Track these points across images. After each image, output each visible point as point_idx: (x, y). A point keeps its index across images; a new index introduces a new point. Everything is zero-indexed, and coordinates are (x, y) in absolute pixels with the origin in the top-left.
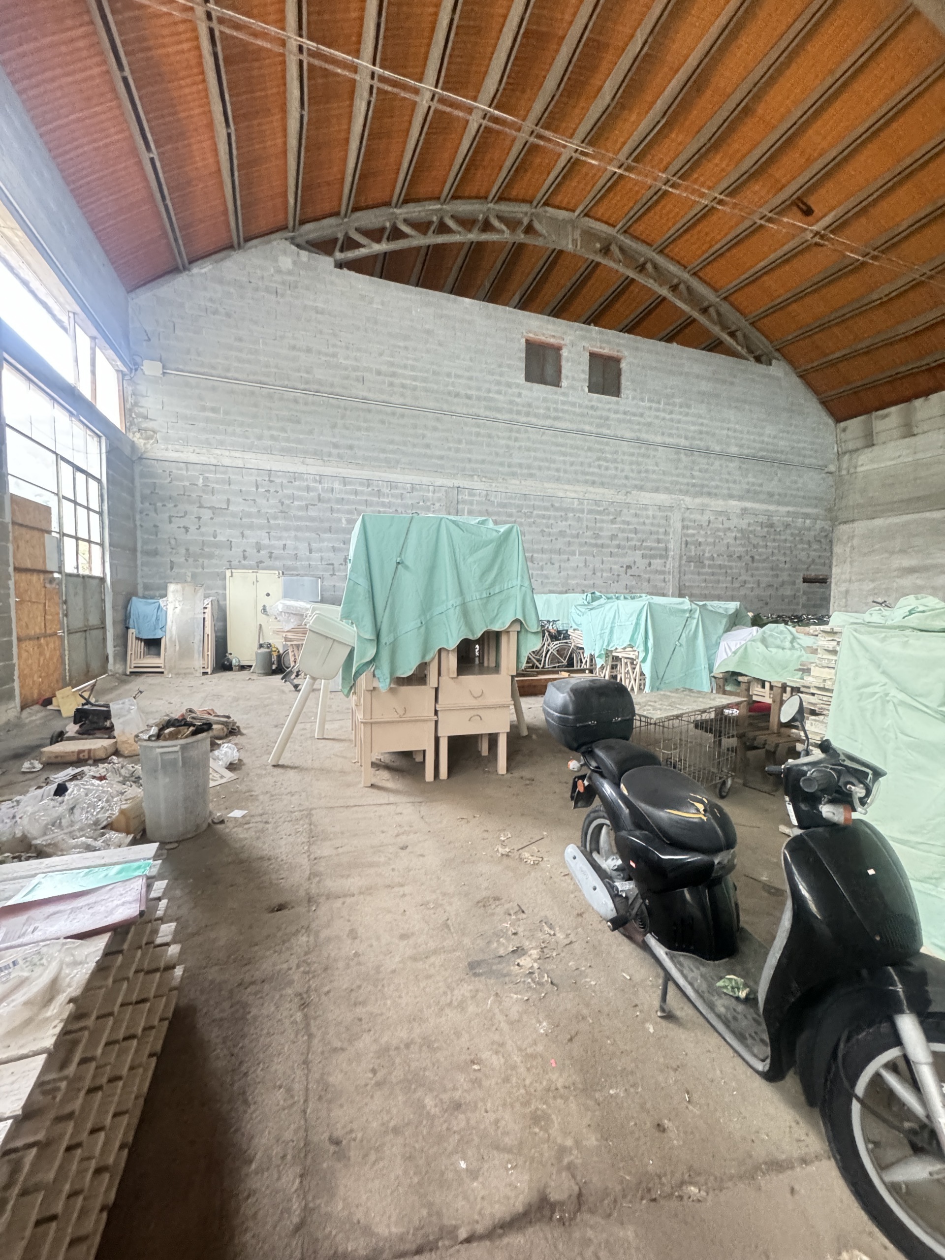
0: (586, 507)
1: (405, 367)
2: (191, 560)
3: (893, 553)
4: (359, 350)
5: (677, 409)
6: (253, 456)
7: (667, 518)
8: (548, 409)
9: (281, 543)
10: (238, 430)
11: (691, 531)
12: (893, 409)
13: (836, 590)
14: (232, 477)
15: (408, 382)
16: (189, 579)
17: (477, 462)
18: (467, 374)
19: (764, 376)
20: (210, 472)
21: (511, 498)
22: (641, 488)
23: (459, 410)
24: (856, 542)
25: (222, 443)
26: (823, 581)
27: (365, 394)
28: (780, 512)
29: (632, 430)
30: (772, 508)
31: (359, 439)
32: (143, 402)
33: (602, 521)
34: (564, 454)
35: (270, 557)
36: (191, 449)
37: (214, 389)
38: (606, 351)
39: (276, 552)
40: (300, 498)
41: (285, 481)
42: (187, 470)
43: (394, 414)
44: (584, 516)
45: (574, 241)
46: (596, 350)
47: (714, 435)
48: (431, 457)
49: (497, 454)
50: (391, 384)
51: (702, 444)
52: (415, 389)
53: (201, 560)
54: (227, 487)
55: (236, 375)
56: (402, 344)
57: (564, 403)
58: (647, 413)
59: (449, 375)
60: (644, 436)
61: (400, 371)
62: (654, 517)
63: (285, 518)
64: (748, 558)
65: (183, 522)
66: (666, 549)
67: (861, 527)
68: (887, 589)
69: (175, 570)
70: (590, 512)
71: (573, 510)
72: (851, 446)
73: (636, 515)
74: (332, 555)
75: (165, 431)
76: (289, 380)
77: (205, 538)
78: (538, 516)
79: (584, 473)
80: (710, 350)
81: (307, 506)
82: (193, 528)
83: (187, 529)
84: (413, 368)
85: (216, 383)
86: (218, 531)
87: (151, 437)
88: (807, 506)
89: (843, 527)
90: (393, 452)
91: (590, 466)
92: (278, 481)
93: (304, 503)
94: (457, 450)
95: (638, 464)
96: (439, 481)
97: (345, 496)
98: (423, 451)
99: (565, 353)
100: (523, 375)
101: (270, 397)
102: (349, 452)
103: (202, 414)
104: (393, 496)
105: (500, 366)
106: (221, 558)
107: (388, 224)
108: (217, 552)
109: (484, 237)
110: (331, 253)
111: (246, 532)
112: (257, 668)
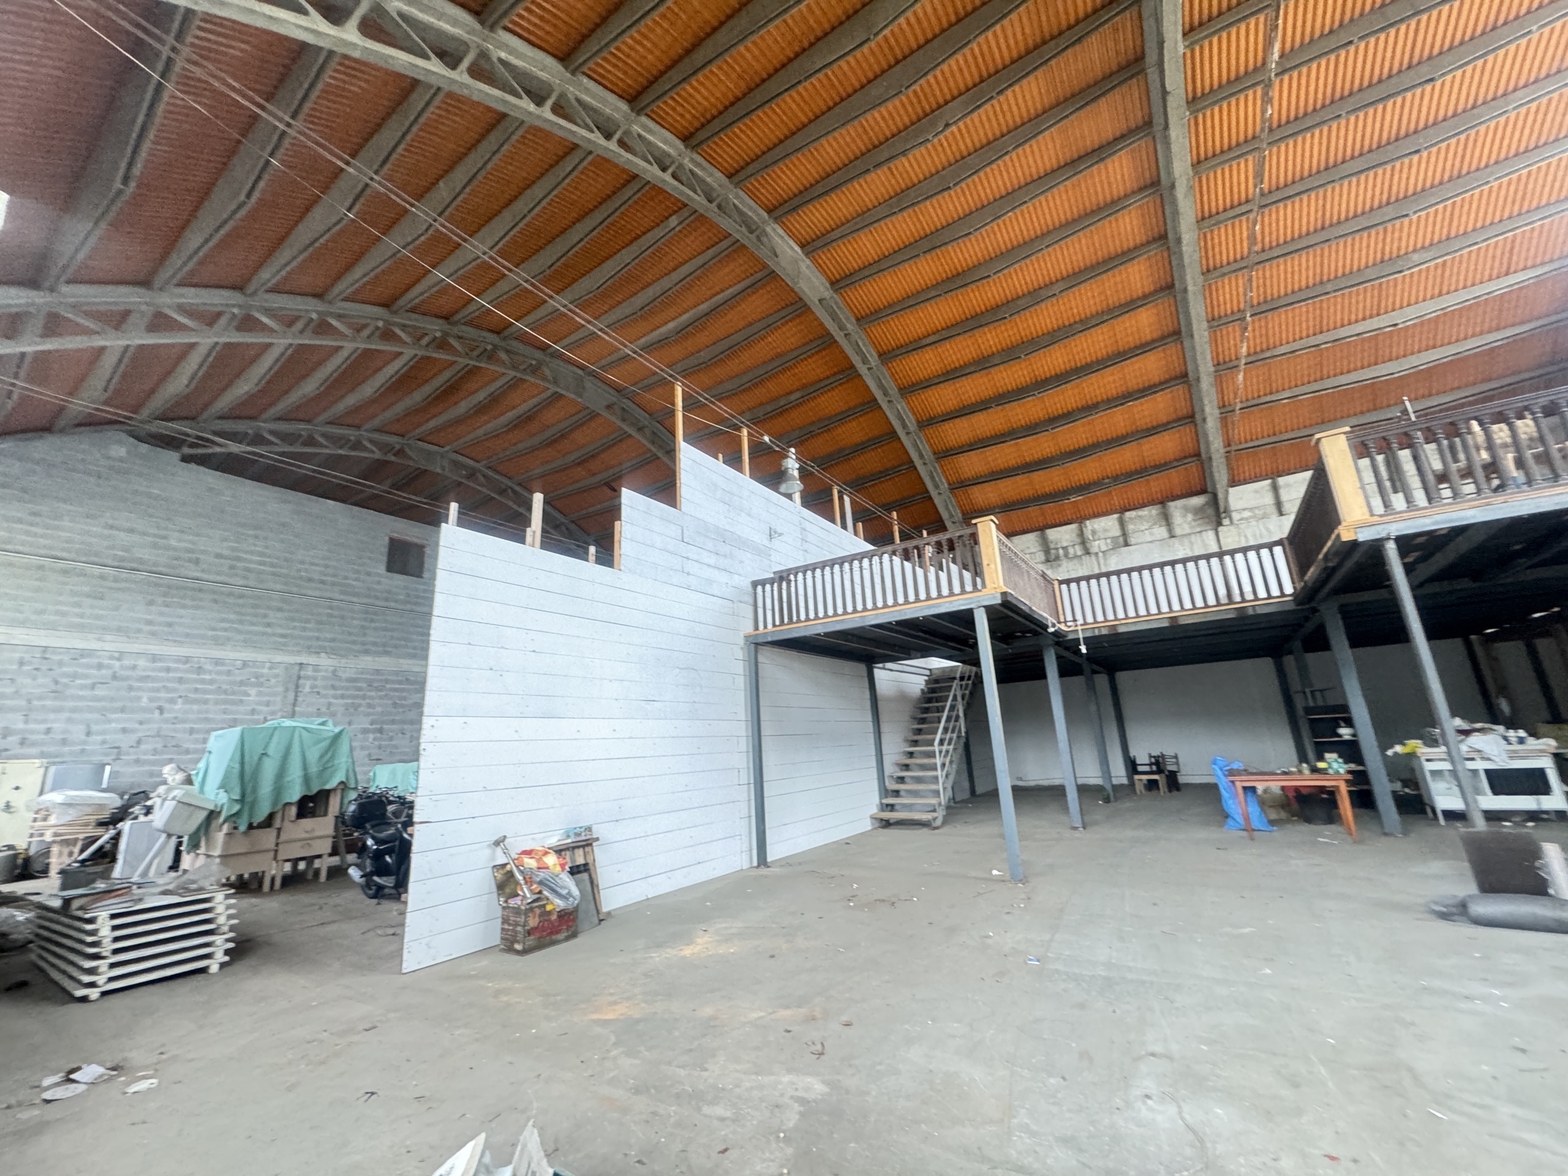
1: (252, 553)
4: (196, 534)
6: (25, 631)
10: (8, 604)
15: (254, 566)
17: (326, 640)
18: (323, 563)
21: (362, 673)
31: (182, 617)
35: (22, 744)
39: (32, 737)
40: (84, 676)
43: (231, 594)
48: (272, 635)
49: (350, 634)
50: (232, 567)
52: (261, 572)
57: (424, 591)
61: (245, 556)
63: (56, 698)
74: (120, 737)
76: (96, 556)
81: (94, 685)
84: (261, 554)
90: (223, 630)
94: (304, 629)
96: (279, 658)
97: (152, 674)
98: (263, 629)
99: (428, 551)
100: (384, 567)
105: (361, 557)
107: (250, 431)
109: (354, 453)
110: (177, 447)
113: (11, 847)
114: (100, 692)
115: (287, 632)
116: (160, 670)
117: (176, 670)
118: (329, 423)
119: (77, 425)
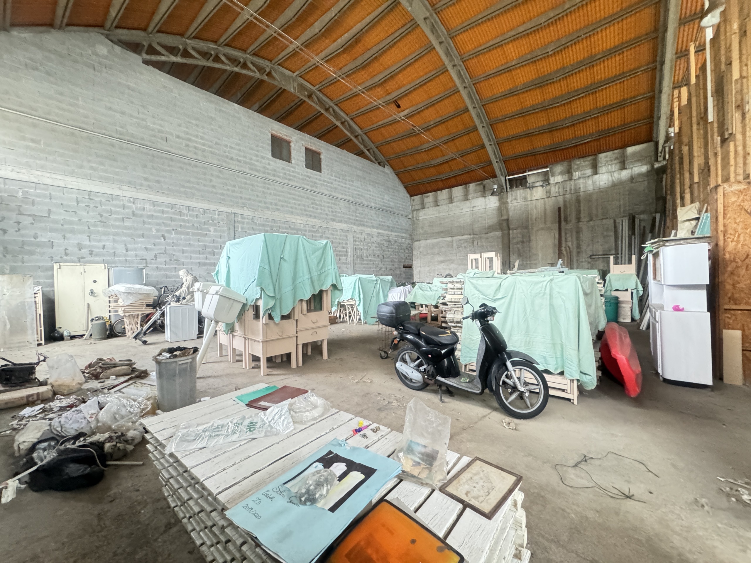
0: (307, 229)
1: (197, 136)
2: (9, 257)
3: (435, 255)
4: (162, 120)
5: (347, 182)
6: (74, 179)
7: (346, 236)
8: (285, 174)
9: (101, 244)
10: (59, 159)
11: (357, 243)
12: (430, 194)
13: (416, 270)
14: (52, 193)
15: (199, 146)
17: (246, 199)
18: (237, 147)
19: (383, 172)
20: (31, 188)
21: (266, 221)
22: (333, 220)
23: (233, 167)
24: (421, 249)
25: (42, 167)
26: (410, 267)
27: (168, 149)
28: (393, 235)
29: (328, 190)
30: (390, 233)
31: (164, 177)
34: (294, 199)
35: (91, 254)
36: (10, 168)
37: (34, 126)
38: (313, 148)
39: (96, 250)
40: (117, 213)
41: (103, 200)
42: (5, 184)
43: (190, 164)
44: (307, 233)
45: (295, 88)
46: (309, 147)
47: (364, 197)
48: (216, 193)
49: (258, 196)
50: (187, 146)
51: (359, 201)
52: (204, 151)
53: (20, 256)
54: (48, 200)
55: (57, 119)
56: (194, 122)
57: (293, 172)
58: (334, 182)
59: (226, 146)
60: (334, 194)
62: (340, 235)
63: (104, 226)
64: (381, 256)
66: (347, 252)
67: (423, 243)
68: (434, 270)
70: (310, 231)
71: (300, 230)
72: (416, 207)
73: (332, 234)
74: (145, 253)
76: (106, 130)
77: (25, 239)
79: (305, 210)
80: (358, 155)
81: (123, 219)
82: (11, 231)
83: (5, 231)
85: (35, 121)
86: (39, 233)
88: (403, 233)
89: (416, 243)
90: (189, 188)
91: (308, 207)
92: (98, 199)
93: (120, 217)
95: (331, 208)
96: (222, 209)
97: (154, 214)
98: (211, 189)
99: (292, 145)
100: (270, 154)
101: (89, 139)
102: (157, 184)
103: (22, 142)
104: (190, 215)
105: (257, 146)
106: (42, 254)
107: (181, 47)
108: (38, 250)
109: (244, 72)
110: (139, 53)
111: (68, 235)
112: (91, 335)
113: (99, 318)
114: (128, 223)
115: (224, 192)
116: (159, 211)
118: (226, 45)
119: (68, 25)
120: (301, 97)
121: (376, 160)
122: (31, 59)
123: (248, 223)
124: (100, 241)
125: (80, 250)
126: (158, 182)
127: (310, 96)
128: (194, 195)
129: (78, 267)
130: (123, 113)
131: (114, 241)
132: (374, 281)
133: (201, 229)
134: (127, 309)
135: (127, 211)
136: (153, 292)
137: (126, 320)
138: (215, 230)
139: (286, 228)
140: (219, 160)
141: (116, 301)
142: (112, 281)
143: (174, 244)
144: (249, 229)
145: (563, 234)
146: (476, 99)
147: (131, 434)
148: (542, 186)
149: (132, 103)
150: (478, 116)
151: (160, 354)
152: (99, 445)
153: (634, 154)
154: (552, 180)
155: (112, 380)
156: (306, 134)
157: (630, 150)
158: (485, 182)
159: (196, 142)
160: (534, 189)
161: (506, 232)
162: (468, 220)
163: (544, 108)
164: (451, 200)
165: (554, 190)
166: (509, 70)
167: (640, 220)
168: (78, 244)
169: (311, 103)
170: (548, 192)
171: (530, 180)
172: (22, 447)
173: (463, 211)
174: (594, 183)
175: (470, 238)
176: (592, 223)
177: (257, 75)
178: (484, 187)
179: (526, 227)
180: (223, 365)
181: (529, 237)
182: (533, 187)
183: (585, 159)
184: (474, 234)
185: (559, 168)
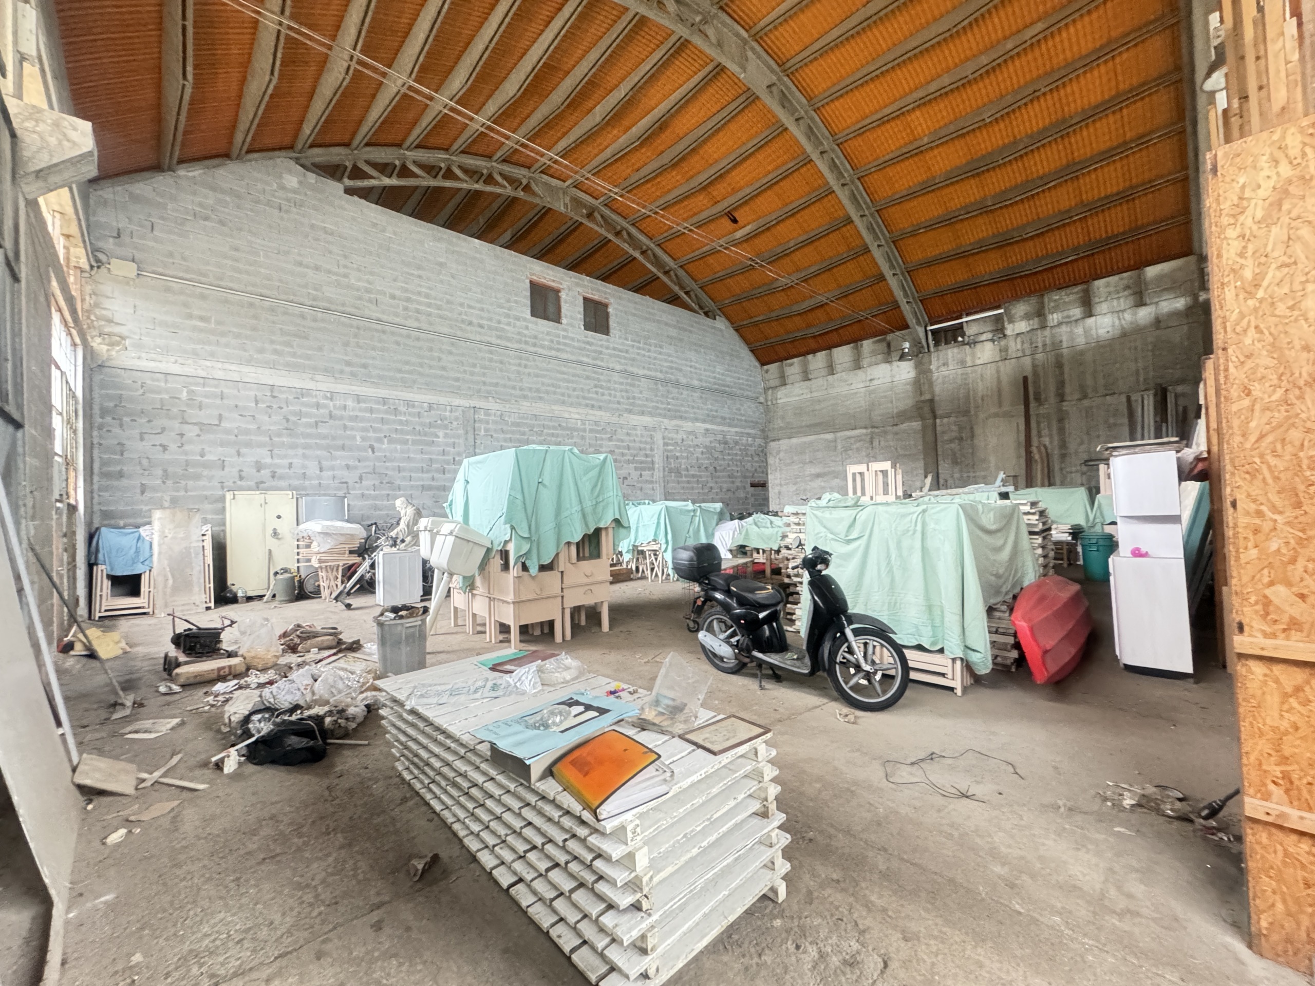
0: (588, 427)
1: (419, 293)
2: (169, 483)
3: (805, 463)
4: (372, 274)
5: (653, 348)
6: (252, 369)
7: (652, 437)
8: (552, 341)
9: (285, 462)
10: (233, 341)
11: (670, 448)
12: (795, 360)
13: (773, 491)
14: (226, 391)
15: (423, 308)
16: (166, 504)
17: (491, 384)
18: (478, 305)
19: (714, 328)
20: (197, 384)
21: (523, 418)
22: (630, 412)
23: (472, 336)
24: (782, 455)
25: (212, 354)
26: (763, 485)
27: (379, 316)
28: (732, 432)
29: (621, 364)
30: (725, 429)
31: (374, 358)
32: (107, 304)
33: (602, 439)
34: (566, 381)
35: (273, 477)
36: (173, 359)
37: (203, 297)
38: (596, 297)
39: (279, 471)
40: (307, 415)
41: (291, 398)
42: (166, 381)
43: (408, 336)
44: (587, 434)
45: (566, 206)
46: (590, 296)
47: (681, 370)
48: (447, 378)
49: (509, 379)
50: (406, 309)
51: (673, 377)
52: (430, 315)
53: (183, 482)
54: (218, 401)
55: (231, 285)
56: (416, 272)
57: (565, 337)
58: (631, 350)
59: (462, 305)
60: (630, 369)
61: (414, 297)
62: (642, 436)
63: (290, 435)
64: (712, 468)
65: (159, 440)
66: (653, 463)
67: (784, 444)
68: (805, 490)
69: (148, 494)
70: (591, 431)
71: (577, 430)
72: (773, 383)
73: (628, 434)
74: (345, 473)
75: (137, 337)
76: (294, 295)
77: (190, 458)
78: (548, 435)
79: (584, 398)
80: (670, 303)
81: (316, 423)
82: (173, 447)
83: (165, 448)
84: (427, 296)
85: (202, 291)
86: (207, 449)
87: (118, 344)
88: (749, 427)
89: (772, 444)
90: (410, 372)
91: (589, 391)
92: (283, 396)
93: (313, 420)
94: (472, 374)
95: (627, 391)
96: (457, 402)
97: (359, 414)
98: (440, 372)
99: (563, 295)
100: (529, 312)
101: (272, 310)
102: (362, 370)
103: (188, 322)
104: (410, 414)
105: (508, 301)
106: (210, 479)
107: (397, 163)
108: (205, 473)
109: (489, 189)
110: (340, 180)
111: (243, 450)
112: (274, 596)
113: (286, 571)
114: (323, 430)
115: (459, 375)
116: (366, 410)
117: (378, 411)
118: (463, 152)
119: (249, 151)
120: (576, 218)
121: (701, 308)
122: (201, 205)
123: (495, 422)
124: (285, 457)
125: (259, 471)
126: (365, 366)
127: (590, 216)
128: (414, 382)
129: (257, 496)
130: (317, 268)
131: (304, 456)
132: (689, 511)
133: (425, 435)
134: (324, 557)
135: (322, 411)
136: (358, 531)
137: (322, 574)
138: (446, 435)
139: (554, 428)
140: (451, 327)
141: (308, 546)
142: (302, 516)
143: (386, 459)
144: (495, 431)
145: (1033, 424)
146: (865, 203)
147: (352, 711)
148: (992, 340)
149: (330, 252)
150: (870, 228)
151: (382, 614)
152: (319, 719)
153: (1160, 278)
154: (1010, 330)
155: (314, 654)
156: (584, 277)
157: (1152, 272)
158: (890, 337)
159: (419, 303)
160: (979, 346)
161: (930, 421)
162: (863, 403)
163: (984, 210)
164: (831, 369)
165: (1014, 346)
166: (919, 152)
167: (1177, 396)
168: (257, 462)
169: (590, 225)
170: (1004, 350)
171: (970, 331)
172: (233, 719)
173: (853, 387)
174: (1086, 332)
175: (866, 435)
176: (1086, 403)
177: (509, 191)
178: (889, 345)
179: (966, 413)
180: (459, 637)
181: (972, 428)
182: (975, 343)
183: (1068, 291)
184: (873, 427)
185: (1021, 308)
